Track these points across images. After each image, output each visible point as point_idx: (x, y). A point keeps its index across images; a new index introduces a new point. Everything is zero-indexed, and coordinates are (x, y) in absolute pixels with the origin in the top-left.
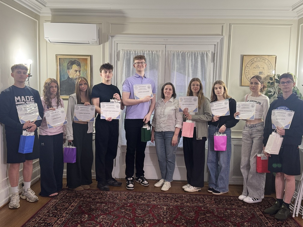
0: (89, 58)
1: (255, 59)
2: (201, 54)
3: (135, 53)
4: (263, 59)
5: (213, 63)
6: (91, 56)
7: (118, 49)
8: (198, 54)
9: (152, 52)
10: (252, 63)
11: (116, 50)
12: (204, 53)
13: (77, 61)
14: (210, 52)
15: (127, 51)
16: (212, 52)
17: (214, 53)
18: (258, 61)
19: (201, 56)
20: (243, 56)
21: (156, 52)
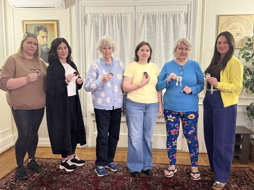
0: (55, 23)
1: (232, 19)
2: (173, 15)
3: (103, 16)
4: (240, 19)
5: (186, 25)
6: (57, 20)
7: (85, 12)
8: (170, 15)
9: (121, 15)
10: (228, 23)
11: (83, 14)
12: (177, 14)
13: (43, 26)
14: (183, 13)
15: (95, 15)
16: (185, 13)
17: (187, 13)
18: (235, 21)
19: (173, 17)
20: (218, 16)
21: (125, 14)
